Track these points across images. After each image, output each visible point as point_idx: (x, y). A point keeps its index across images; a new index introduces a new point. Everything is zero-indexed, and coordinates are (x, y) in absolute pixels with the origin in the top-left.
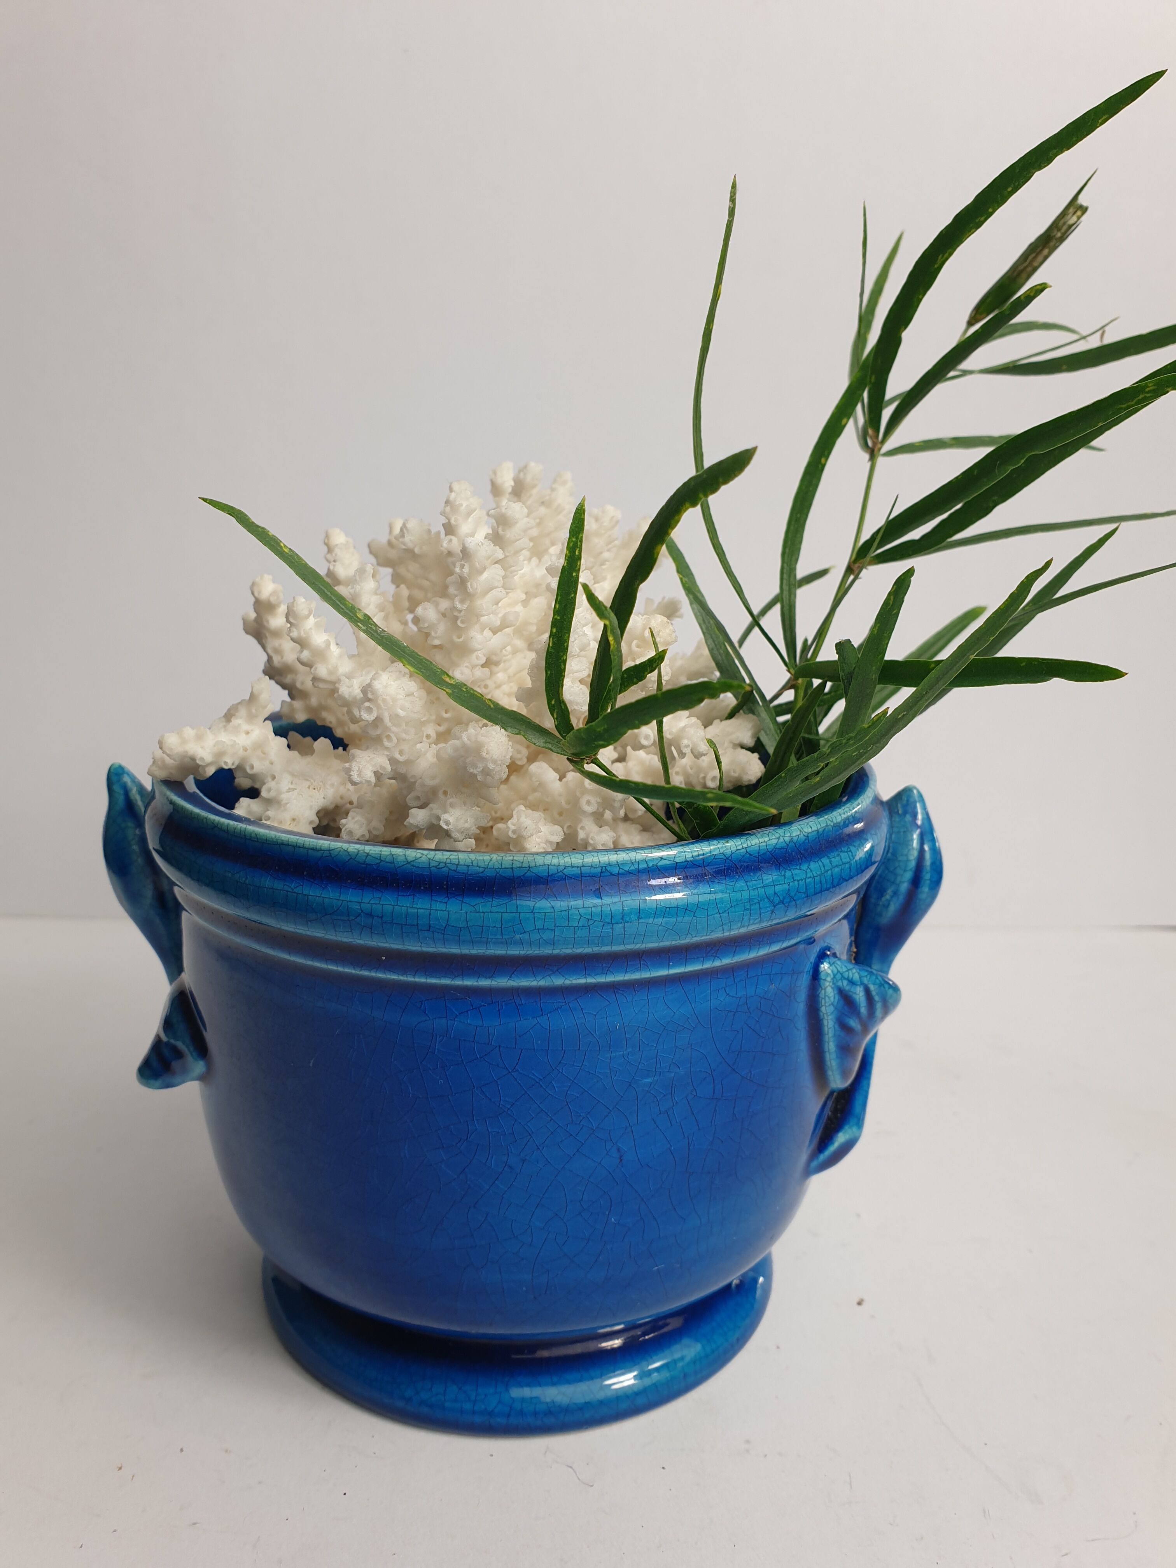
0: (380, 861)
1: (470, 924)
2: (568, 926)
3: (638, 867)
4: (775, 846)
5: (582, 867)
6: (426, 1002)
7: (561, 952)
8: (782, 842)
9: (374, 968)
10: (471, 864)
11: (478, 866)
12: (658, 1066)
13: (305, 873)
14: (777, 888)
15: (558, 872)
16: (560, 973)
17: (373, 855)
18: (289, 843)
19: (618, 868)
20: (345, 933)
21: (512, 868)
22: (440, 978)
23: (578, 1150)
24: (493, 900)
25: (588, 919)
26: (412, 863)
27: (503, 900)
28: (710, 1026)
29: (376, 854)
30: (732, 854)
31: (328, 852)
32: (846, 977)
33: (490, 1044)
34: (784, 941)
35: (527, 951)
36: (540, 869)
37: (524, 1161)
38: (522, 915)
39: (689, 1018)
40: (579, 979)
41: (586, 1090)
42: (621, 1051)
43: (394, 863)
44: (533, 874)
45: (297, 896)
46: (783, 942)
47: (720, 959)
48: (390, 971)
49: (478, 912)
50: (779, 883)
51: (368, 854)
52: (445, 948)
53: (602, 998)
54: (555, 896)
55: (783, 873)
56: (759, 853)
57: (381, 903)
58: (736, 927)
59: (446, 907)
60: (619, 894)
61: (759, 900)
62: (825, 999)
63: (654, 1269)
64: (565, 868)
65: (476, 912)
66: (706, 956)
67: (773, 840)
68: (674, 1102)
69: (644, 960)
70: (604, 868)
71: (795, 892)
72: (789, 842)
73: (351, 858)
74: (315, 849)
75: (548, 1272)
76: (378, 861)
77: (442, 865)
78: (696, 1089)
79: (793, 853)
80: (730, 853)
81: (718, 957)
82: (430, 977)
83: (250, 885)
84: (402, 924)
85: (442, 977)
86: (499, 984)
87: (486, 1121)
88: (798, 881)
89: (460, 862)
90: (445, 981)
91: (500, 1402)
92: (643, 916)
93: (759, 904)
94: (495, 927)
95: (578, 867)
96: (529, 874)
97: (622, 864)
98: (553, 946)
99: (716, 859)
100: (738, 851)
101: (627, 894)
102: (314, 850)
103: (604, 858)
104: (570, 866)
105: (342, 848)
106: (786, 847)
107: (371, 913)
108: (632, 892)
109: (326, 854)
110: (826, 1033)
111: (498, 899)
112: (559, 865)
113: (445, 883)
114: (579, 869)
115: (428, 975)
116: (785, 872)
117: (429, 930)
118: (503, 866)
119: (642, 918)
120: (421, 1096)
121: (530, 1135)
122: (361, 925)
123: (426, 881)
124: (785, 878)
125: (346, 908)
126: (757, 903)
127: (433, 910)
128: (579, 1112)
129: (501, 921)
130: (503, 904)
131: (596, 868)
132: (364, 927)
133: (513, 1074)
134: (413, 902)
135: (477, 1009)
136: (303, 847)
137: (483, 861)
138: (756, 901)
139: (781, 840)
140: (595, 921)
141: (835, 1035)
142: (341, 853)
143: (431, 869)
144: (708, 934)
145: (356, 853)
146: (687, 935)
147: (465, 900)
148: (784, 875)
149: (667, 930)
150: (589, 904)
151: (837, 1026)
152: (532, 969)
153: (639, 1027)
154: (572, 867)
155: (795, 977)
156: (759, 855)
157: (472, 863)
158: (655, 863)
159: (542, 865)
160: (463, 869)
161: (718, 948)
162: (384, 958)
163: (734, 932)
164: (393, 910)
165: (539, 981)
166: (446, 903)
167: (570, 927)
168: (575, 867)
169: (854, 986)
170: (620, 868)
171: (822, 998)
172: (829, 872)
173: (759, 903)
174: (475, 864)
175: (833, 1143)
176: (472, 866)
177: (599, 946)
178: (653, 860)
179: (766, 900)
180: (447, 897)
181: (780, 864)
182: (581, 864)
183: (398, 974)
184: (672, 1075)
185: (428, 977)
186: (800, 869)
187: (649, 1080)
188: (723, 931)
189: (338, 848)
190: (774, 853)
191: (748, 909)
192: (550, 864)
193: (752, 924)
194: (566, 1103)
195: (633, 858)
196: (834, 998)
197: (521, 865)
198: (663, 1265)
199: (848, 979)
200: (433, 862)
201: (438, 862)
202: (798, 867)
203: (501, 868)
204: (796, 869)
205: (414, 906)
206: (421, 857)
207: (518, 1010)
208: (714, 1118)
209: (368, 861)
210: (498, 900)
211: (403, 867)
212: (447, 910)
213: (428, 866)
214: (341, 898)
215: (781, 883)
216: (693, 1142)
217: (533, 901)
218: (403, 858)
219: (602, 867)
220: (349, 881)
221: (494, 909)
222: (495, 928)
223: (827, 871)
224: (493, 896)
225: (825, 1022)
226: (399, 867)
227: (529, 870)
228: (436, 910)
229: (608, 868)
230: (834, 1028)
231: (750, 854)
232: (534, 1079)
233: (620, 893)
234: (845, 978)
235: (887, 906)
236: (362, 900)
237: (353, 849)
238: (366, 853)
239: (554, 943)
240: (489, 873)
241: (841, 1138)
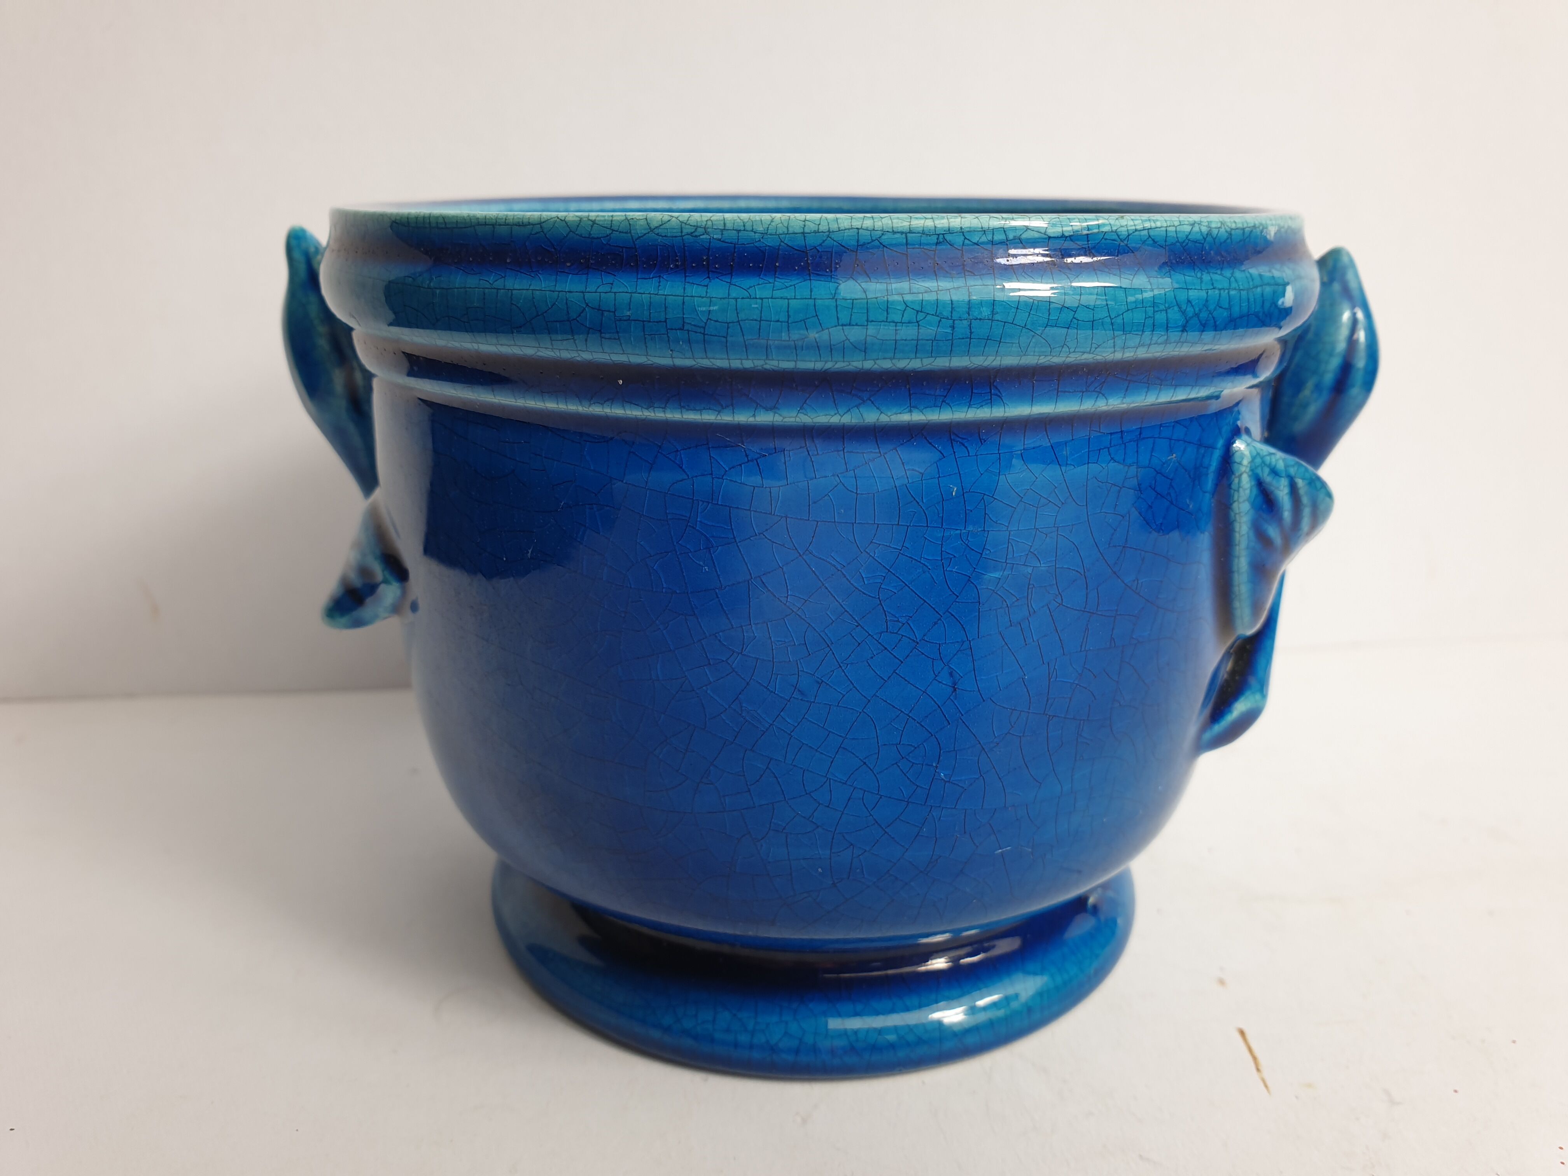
0: (611, 231)
1: (742, 316)
2: (887, 322)
3: (993, 238)
4: (1187, 236)
5: (909, 233)
6: (682, 452)
7: (876, 366)
8: (1198, 233)
9: (608, 400)
10: (742, 228)
11: (752, 231)
12: (1010, 556)
13: (508, 261)
14: (1191, 293)
15: (873, 241)
16: (872, 402)
17: (601, 223)
18: (487, 221)
19: (962, 238)
20: (565, 342)
21: (803, 233)
22: (700, 411)
23: (894, 671)
24: (775, 281)
25: (918, 312)
26: (656, 231)
27: (791, 280)
28: (1085, 504)
29: (605, 220)
30: (1129, 236)
31: (539, 226)
32: (1268, 462)
33: (773, 514)
34: (1193, 386)
35: (826, 362)
36: (846, 234)
37: (820, 683)
38: (819, 302)
39: (1056, 487)
40: (900, 413)
41: (907, 584)
42: (957, 530)
43: (630, 232)
44: (835, 243)
45: (497, 293)
46: (1192, 388)
47: (1106, 399)
48: (631, 403)
49: (753, 298)
50: (1194, 288)
51: (594, 222)
52: (707, 358)
53: (933, 448)
54: (869, 277)
55: (1199, 275)
56: (1166, 241)
57: (614, 290)
58: (1133, 345)
59: (707, 292)
60: (964, 276)
61: (1167, 305)
62: (1238, 491)
63: (996, 852)
64: (883, 234)
65: (750, 298)
66: (1087, 391)
67: (1185, 226)
68: (1031, 610)
69: (996, 388)
70: (941, 236)
71: (1215, 306)
72: (1207, 234)
73: (571, 231)
74: (521, 224)
75: (852, 847)
76: (609, 232)
77: (700, 231)
78: (1062, 594)
79: (1212, 252)
80: (1126, 233)
81: (1103, 395)
82: (688, 410)
83: (436, 288)
84: (644, 321)
85: (704, 409)
86: (785, 420)
87: (767, 625)
88: (1220, 289)
89: (727, 225)
90: (709, 417)
91: (786, 1033)
92: (998, 311)
93: (1167, 313)
94: (778, 321)
95: (902, 233)
96: (829, 242)
97: (968, 231)
98: (864, 353)
99: (1106, 239)
100: (1137, 233)
101: (976, 277)
102: (520, 226)
103: (942, 221)
104: (891, 231)
105: (558, 218)
106: (1203, 242)
107: (599, 306)
108: (983, 274)
109: (537, 229)
110: (1237, 543)
111: (782, 279)
112: (874, 230)
113: (705, 258)
114: (904, 236)
115: (684, 407)
116: (1202, 275)
117: (682, 329)
118: (791, 230)
119: (997, 313)
120: (678, 592)
121: (828, 646)
122: (586, 326)
123: (677, 256)
124: (1201, 282)
125: (565, 301)
126: (1163, 310)
127: (687, 296)
128: (897, 616)
129: (788, 312)
130: (791, 286)
131: (930, 235)
132: (590, 328)
133: (804, 557)
134: (659, 286)
135: (755, 461)
136: (506, 224)
137: (760, 221)
138: (1162, 307)
139: (1196, 229)
140: (928, 314)
141: (1248, 548)
142: (556, 225)
143: (684, 238)
144: (1093, 349)
145: (578, 222)
146: (1063, 347)
147: (734, 281)
148: (1201, 278)
149: (1033, 336)
150: (918, 288)
151: (1252, 534)
152: (833, 394)
153: (984, 494)
154: (894, 232)
155: (1202, 450)
156: (1165, 245)
157: (744, 226)
158: (1018, 234)
159: (849, 229)
160: (730, 236)
161: (1103, 380)
162: (621, 382)
163: (1129, 355)
164: (630, 301)
165: (842, 416)
166: (707, 286)
167: (889, 322)
168: (898, 232)
169: (1277, 477)
170: (965, 238)
171: (1235, 490)
172: (1259, 290)
173: (1166, 310)
174: (749, 228)
175: (1230, 712)
176: (744, 230)
177: (932, 357)
178: (1015, 229)
179: (1176, 308)
180: (709, 277)
181: (1194, 263)
182: (906, 229)
183: (642, 407)
184: (1030, 570)
185: (684, 410)
186: (1221, 274)
187: (997, 575)
188: (1114, 348)
189: (552, 218)
190: (1185, 246)
191: (1151, 317)
192: (860, 227)
193: (1155, 344)
194: (879, 602)
195: (985, 226)
196: (1251, 491)
197: (816, 229)
198: (1009, 848)
199: (1269, 466)
200: (687, 226)
201: (694, 226)
202: (1219, 272)
203: (787, 234)
204: (1216, 273)
205: (661, 292)
206: (669, 221)
207: (812, 462)
208: (1085, 639)
209: (595, 232)
210: (783, 281)
211: (645, 237)
212: (708, 295)
213: (680, 234)
214: (557, 289)
215: (1197, 287)
216: (1055, 670)
217: (835, 282)
218: (643, 223)
219: (939, 235)
220: (568, 264)
221: (777, 294)
222: (779, 323)
223: (1256, 287)
224: (775, 274)
225: (1237, 526)
226: (639, 237)
227: (828, 236)
228: (692, 296)
229: (948, 237)
230: (1248, 537)
231: (1153, 240)
232: (834, 566)
233: (965, 274)
234: (1265, 465)
235: (1305, 406)
236: (586, 288)
237: (573, 216)
238: (591, 221)
239: (865, 349)
240: (770, 242)
241: (1240, 707)
